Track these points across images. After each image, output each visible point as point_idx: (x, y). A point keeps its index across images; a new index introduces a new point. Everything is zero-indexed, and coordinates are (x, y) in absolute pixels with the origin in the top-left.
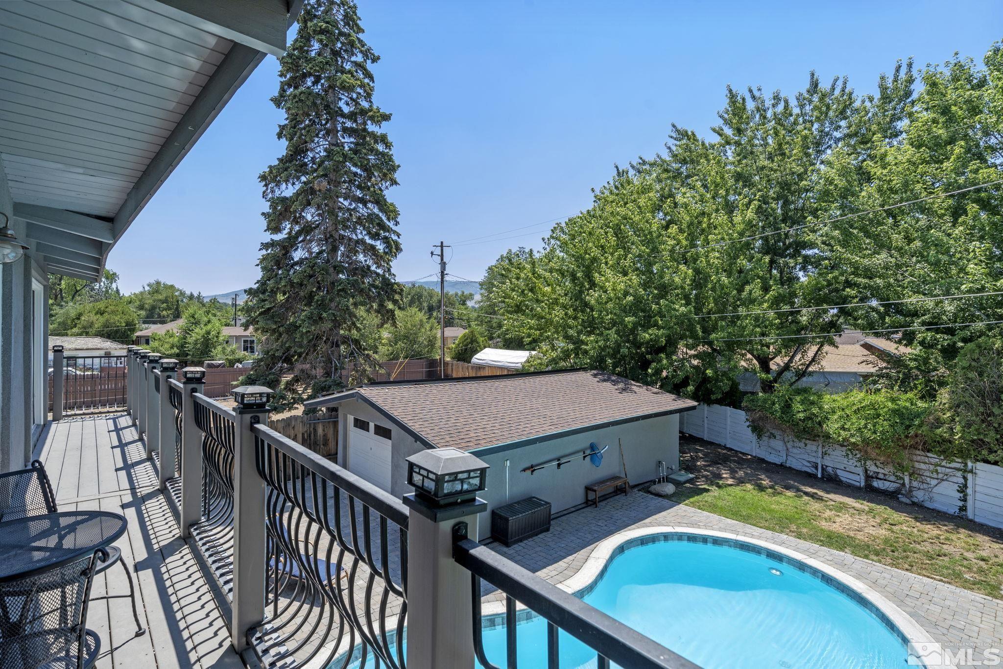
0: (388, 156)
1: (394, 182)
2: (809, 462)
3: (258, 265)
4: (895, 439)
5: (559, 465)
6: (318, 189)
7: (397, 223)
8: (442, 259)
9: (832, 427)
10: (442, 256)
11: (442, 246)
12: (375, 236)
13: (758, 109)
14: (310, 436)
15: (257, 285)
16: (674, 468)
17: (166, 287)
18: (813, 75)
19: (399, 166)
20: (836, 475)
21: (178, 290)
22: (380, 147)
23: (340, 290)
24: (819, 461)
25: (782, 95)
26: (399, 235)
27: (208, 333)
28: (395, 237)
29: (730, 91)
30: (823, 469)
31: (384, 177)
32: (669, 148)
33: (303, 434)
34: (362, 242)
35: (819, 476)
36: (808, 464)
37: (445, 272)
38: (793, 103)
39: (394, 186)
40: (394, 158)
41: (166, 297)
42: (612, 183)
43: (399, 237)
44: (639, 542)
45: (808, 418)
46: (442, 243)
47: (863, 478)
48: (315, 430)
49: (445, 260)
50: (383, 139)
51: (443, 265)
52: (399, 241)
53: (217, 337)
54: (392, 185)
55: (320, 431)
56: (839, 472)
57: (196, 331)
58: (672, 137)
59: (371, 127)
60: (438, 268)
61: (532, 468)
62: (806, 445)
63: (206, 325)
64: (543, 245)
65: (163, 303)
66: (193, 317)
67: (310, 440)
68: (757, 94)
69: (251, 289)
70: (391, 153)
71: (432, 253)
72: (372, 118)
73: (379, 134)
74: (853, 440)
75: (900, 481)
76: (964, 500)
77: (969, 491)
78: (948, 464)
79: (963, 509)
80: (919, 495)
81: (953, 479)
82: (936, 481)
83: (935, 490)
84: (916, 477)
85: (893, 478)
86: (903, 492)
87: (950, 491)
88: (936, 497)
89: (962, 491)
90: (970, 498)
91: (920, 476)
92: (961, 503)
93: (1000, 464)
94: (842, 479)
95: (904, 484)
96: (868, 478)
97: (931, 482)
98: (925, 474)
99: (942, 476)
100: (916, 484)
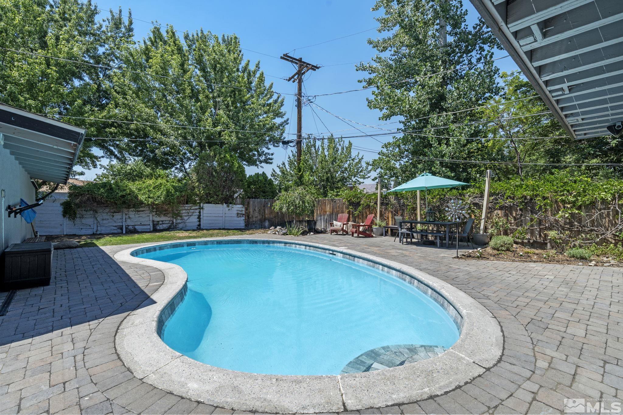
2: (116, 226)
9: (143, 198)
20: (135, 229)
24: (123, 225)
30: (127, 229)
35: (124, 232)
36: (115, 228)
47: (151, 226)
56: (137, 227)
62: (113, 216)
74: (156, 202)
75: (171, 222)
76: (200, 221)
77: (201, 217)
78: (193, 208)
79: (199, 225)
80: (180, 226)
81: (195, 214)
82: (188, 217)
83: (187, 221)
84: (179, 218)
85: (167, 222)
86: (172, 227)
87: (194, 220)
88: (188, 224)
89: (199, 217)
90: (202, 220)
91: (181, 217)
92: (198, 223)
93: (213, 202)
94: (139, 230)
95: (173, 223)
96: (154, 225)
97: (186, 218)
98: (183, 215)
99: (190, 214)
100: (179, 221)
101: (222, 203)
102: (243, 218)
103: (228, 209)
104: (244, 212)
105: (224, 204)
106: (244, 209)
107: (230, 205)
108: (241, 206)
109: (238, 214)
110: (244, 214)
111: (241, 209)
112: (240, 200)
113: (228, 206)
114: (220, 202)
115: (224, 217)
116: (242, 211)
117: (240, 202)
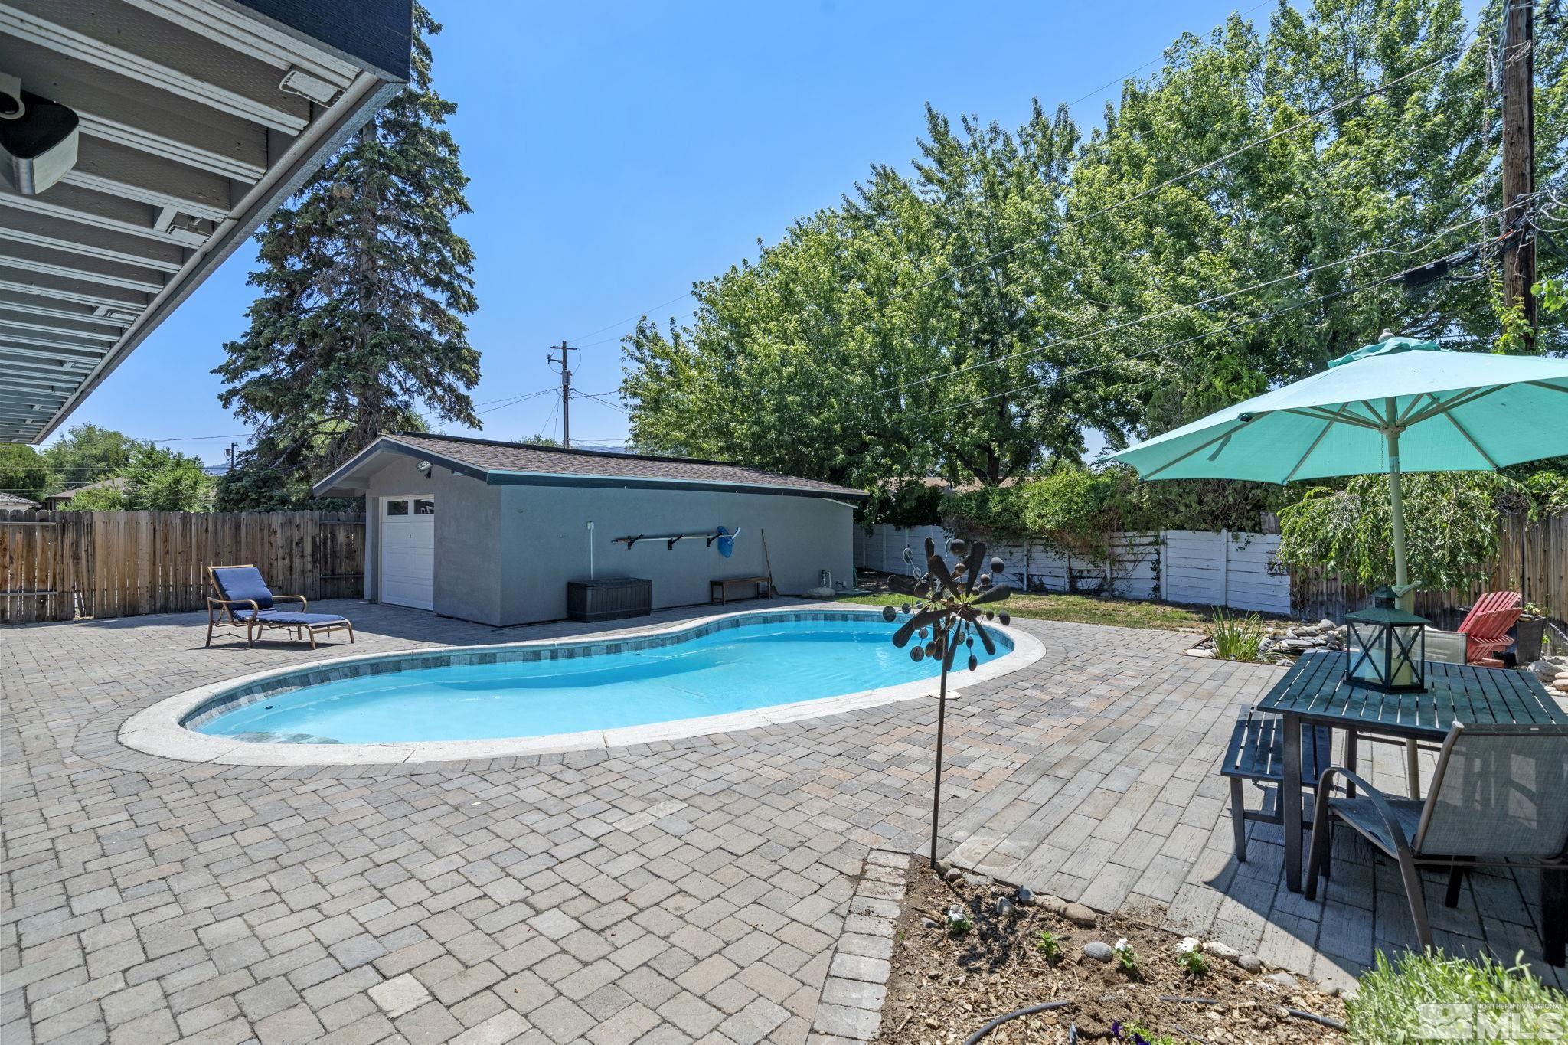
0: (451, 164)
1: (464, 208)
2: (1015, 574)
3: (247, 315)
4: (1089, 517)
5: (670, 543)
6: (338, 195)
7: (470, 270)
8: (565, 367)
9: (1029, 517)
10: (565, 362)
11: (564, 348)
12: (435, 283)
13: (975, 145)
14: (325, 542)
15: (245, 339)
16: (845, 584)
17: (105, 435)
18: (1036, 103)
19: (468, 179)
20: (1042, 584)
21: (128, 441)
22: (442, 152)
23: (375, 345)
24: (1024, 571)
25: (1001, 127)
26: (471, 284)
27: (178, 481)
28: (466, 287)
29: (930, 110)
30: (1029, 580)
31: (449, 197)
32: (860, 189)
33: (314, 538)
34: (418, 296)
35: (1025, 589)
36: (1015, 578)
37: (570, 387)
38: (1016, 142)
39: (465, 213)
40: (461, 167)
41: (106, 452)
42: (789, 238)
43: (472, 287)
44: (762, 620)
45: (1005, 510)
46: (564, 343)
47: (1067, 580)
48: (334, 536)
49: (569, 368)
50: (444, 139)
51: (566, 375)
52: (473, 292)
53: (194, 489)
54: (461, 211)
55: (342, 536)
56: (1046, 580)
57: (157, 478)
58: (871, 182)
59: (426, 122)
60: (559, 382)
61: (630, 541)
62: (1011, 554)
63: (173, 469)
64: (695, 321)
65: (99, 461)
66: (149, 458)
67: (325, 547)
68: (972, 124)
69: (233, 343)
70: (455, 161)
71: (549, 358)
72: (426, 107)
73: (438, 132)
74: (1048, 526)
75: (1102, 575)
76: (1157, 578)
77: (1162, 566)
78: (1137, 541)
79: (1157, 589)
81: (1146, 558)
82: (1134, 565)
83: (1132, 576)
84: (1116, 564)
85: (1095, 573)
86: (1106, 587)
87: (1143, 572)
88: (1136, 584)
89: (1156, 568)
90: (1162, 574)
91: (1121, 562)
92: (1154, 583)
94: (1048, 587)
95: (1106, 577)
96: (1073, 579)
97: (1129, 567)
98: (1125, 558)
99: (1136, 557)
100: (1116, 574)
101: (1216, 529)
102: (1289, 580)
103: (1233, 546)
105: (1224, 531)
107: (1243, 535)
108: (1280, 538)
109: (1271, 565)
113: (1236, 538)
114: (1205, 526)
115: (1223, 571)
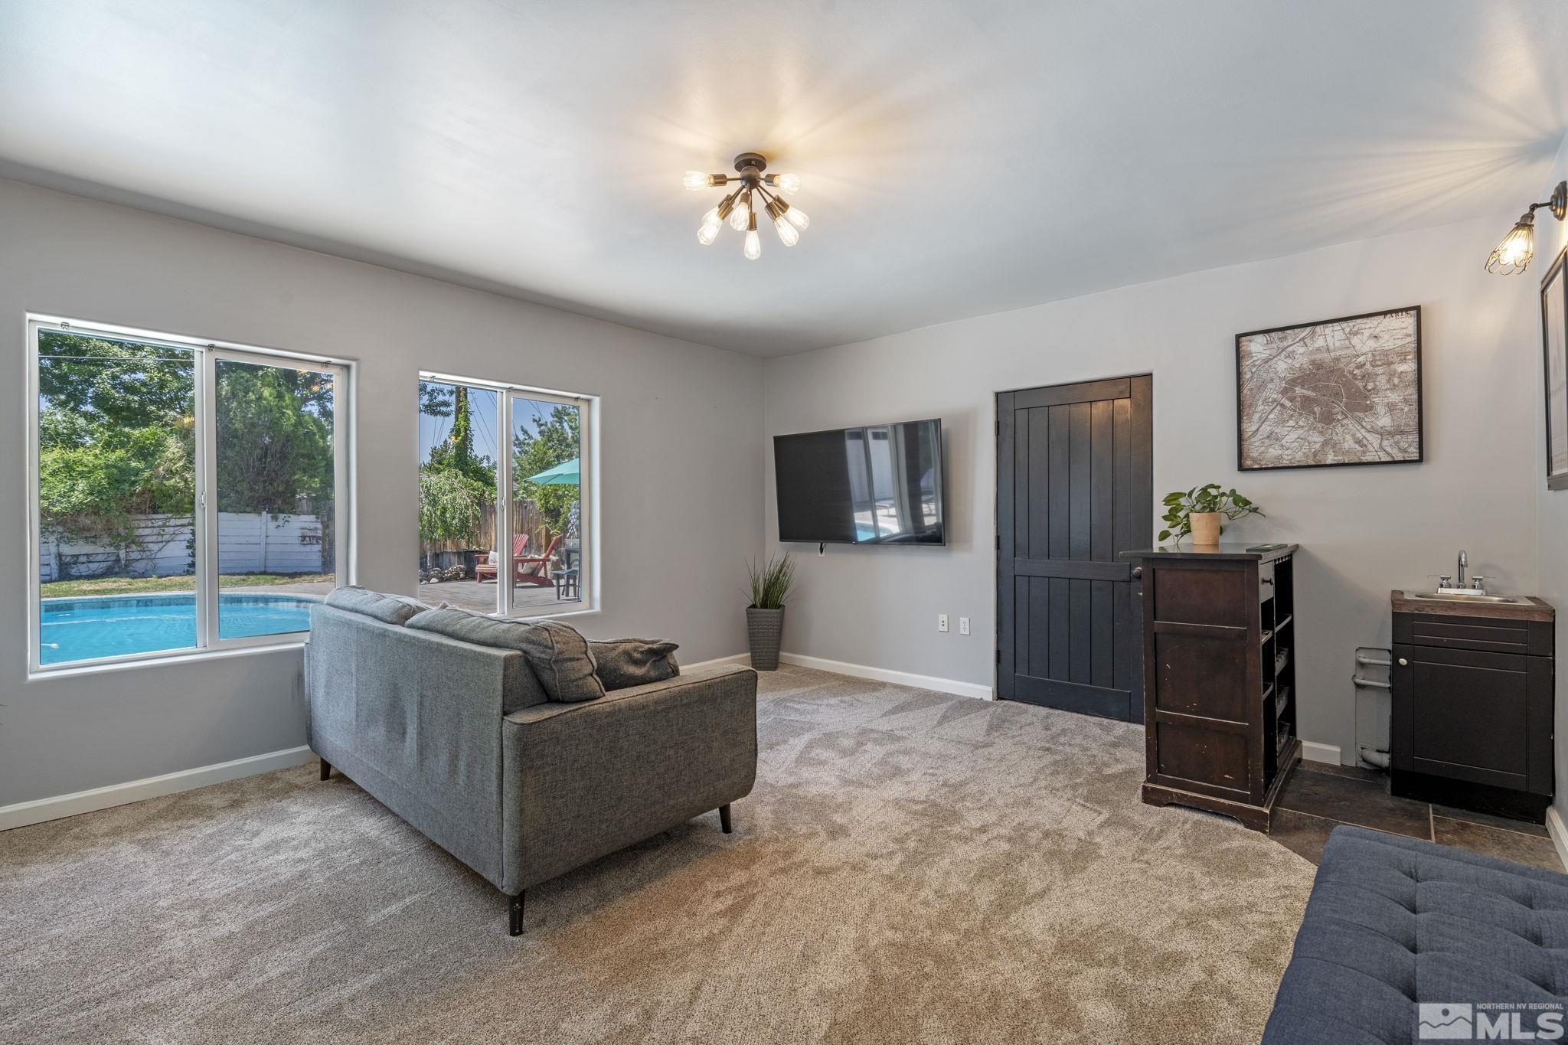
4: (117, 499)
75: (113, 558)
76: (192, 555)
77: (198, 545)
78: (172, 522)
79: (193, 565)
80: (140, 566)
81: (181, 537)
82: (161, 545)
83: (159, 555)
84: (134, 547)
85: (100, 558)
86: (117, 570)
87: (176, 551)
88: (161, 563)
89: (191, 545)
90: (198, 552)
91: (140, 544)
92: (188, 559)
93: (229, 509)
95: (118, 560)
96: (63, 567)
97: (155, 547)
98: (147, 539)
99: (166, 538)
100: (134, 556)
101: (257, 510)
102: (318, 547)
103: (274, 524)
104: (320, 533)
105: (263, 513)
106: (319, 526)
107: (282, 516)
108: (312, 518)
109: (304, 537)
110: (318, 538)
111: (312, 526)
112: (310, 504)
113: (275, 518)
114: (248, 509)
115: (263, 544)
116: (316, 529)
117: (311, 508)
